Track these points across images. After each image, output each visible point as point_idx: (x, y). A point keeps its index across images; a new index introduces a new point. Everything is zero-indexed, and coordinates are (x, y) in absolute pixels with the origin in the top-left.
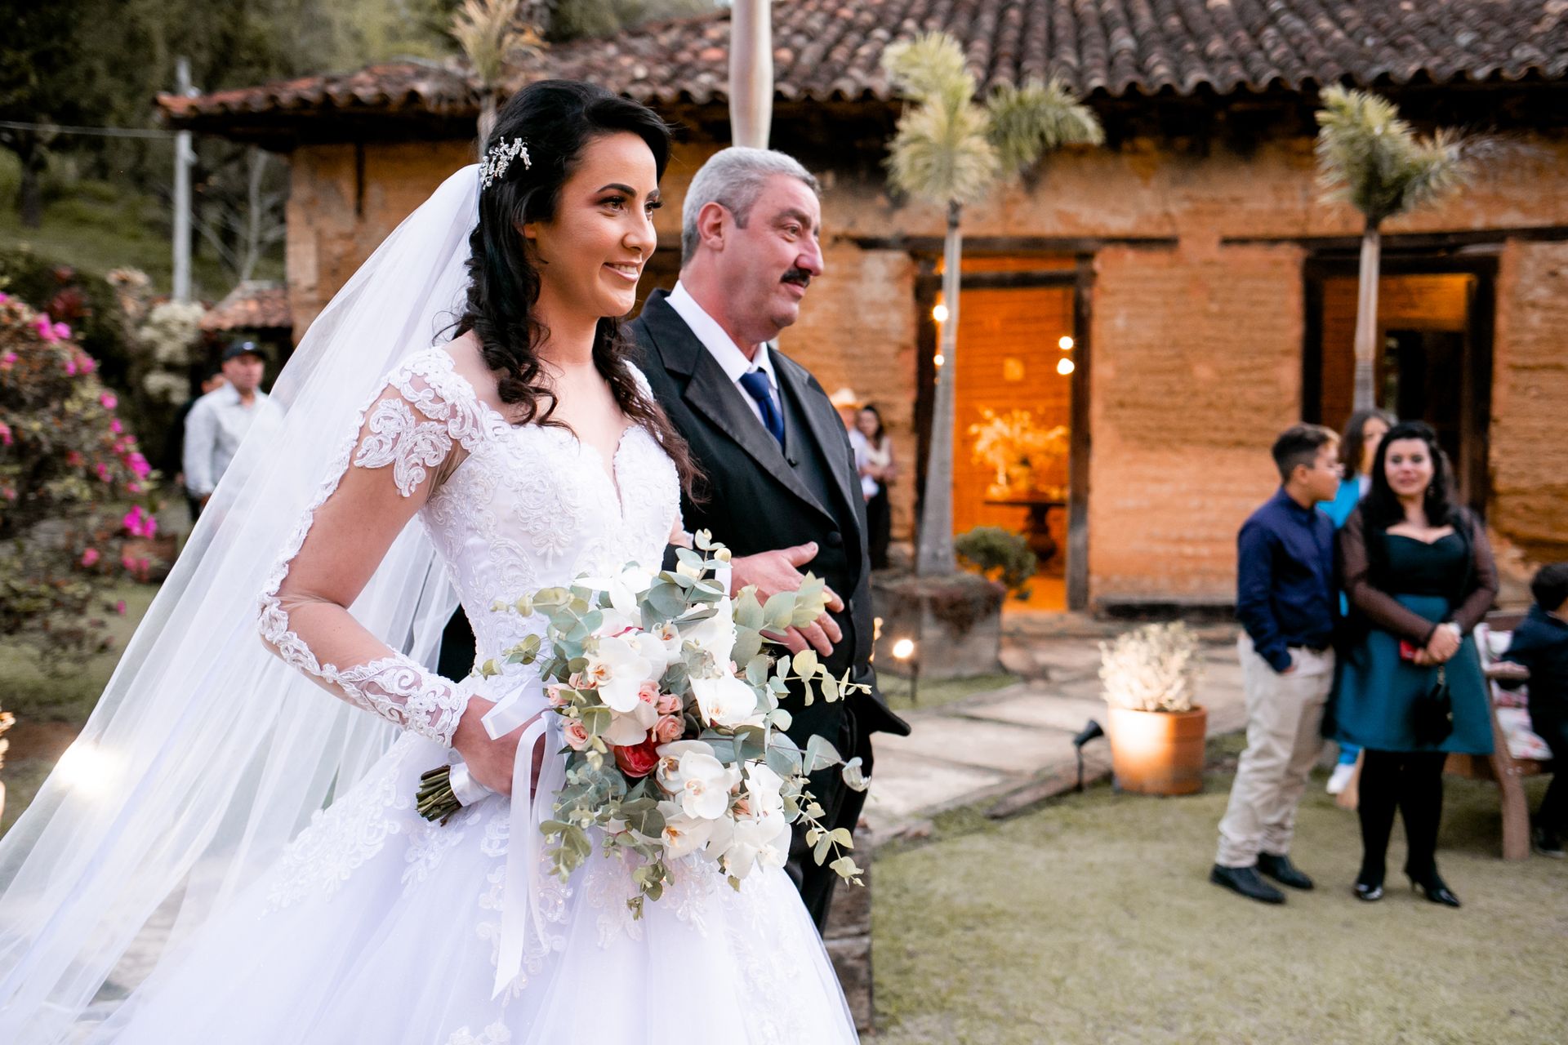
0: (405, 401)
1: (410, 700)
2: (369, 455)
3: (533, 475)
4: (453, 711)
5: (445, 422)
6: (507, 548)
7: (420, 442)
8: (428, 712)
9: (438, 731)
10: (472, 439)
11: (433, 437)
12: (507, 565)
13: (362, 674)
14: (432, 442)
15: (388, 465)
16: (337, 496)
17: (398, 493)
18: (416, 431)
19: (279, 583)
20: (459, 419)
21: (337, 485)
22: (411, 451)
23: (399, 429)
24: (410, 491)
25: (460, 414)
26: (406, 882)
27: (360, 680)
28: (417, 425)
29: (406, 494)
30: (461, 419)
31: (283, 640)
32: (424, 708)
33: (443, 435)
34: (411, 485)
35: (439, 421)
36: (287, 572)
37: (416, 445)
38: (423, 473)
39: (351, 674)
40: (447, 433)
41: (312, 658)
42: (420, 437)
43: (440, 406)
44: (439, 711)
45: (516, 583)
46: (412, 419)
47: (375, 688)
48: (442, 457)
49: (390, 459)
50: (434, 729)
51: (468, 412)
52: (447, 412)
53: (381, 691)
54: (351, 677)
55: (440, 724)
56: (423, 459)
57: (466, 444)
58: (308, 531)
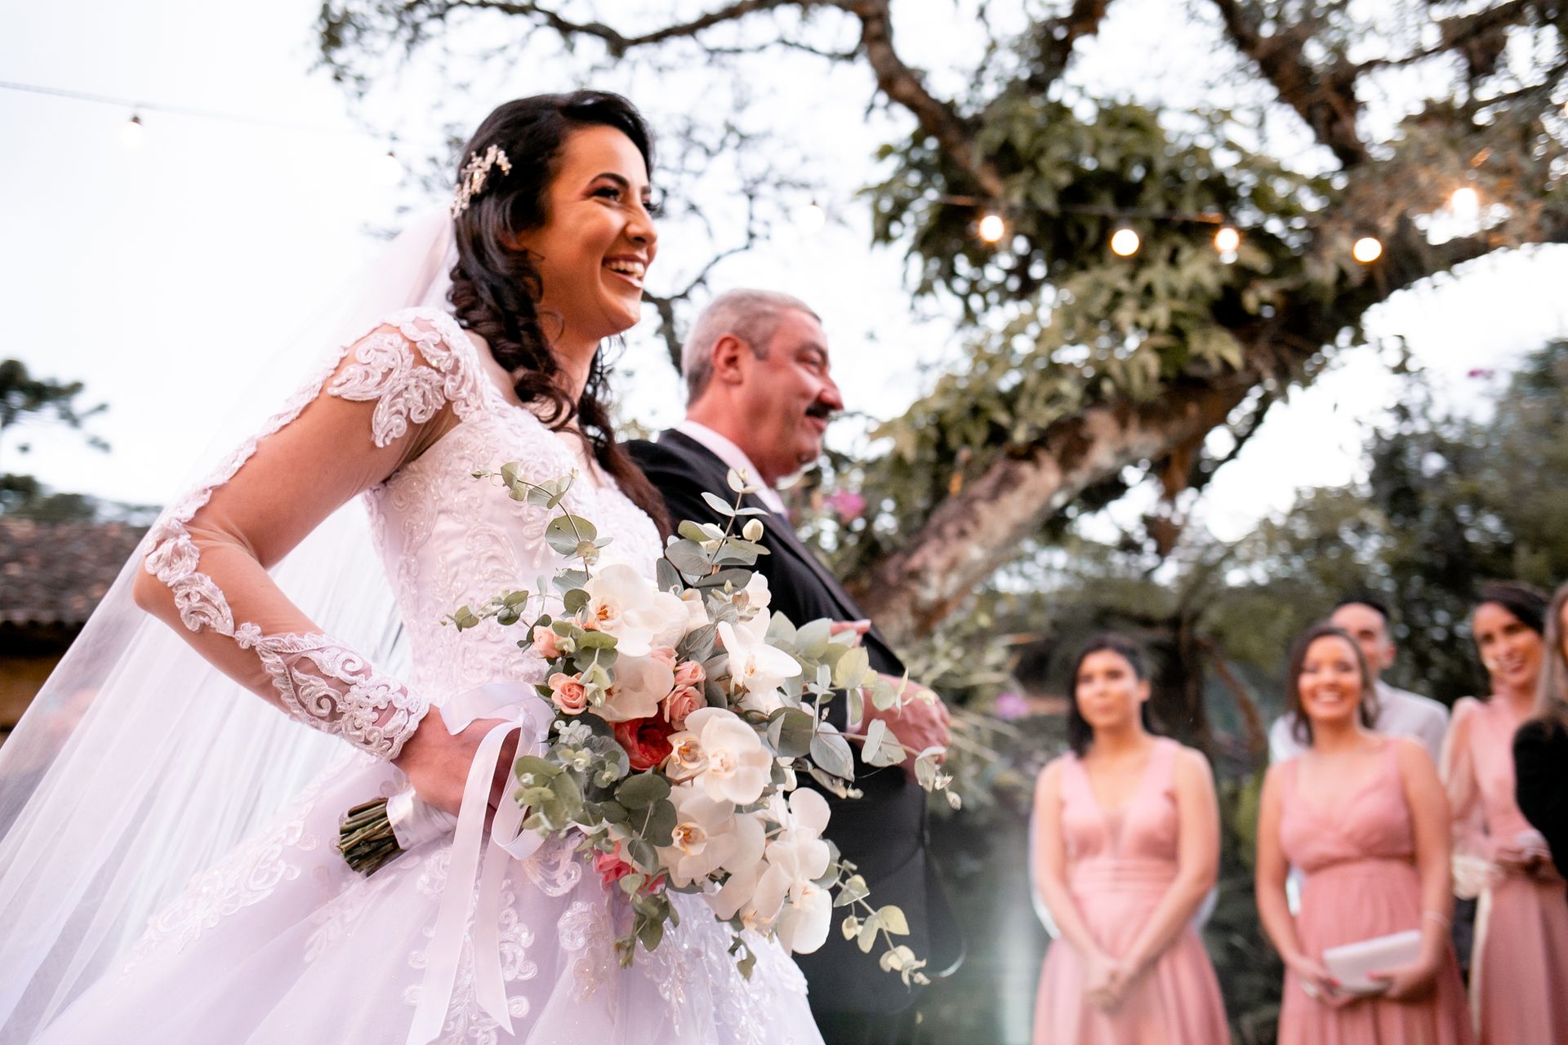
0: (405, 338)
1: (354, 689)
2: (348, 385)
3: (535, 454)
4: (409, 713)
5: (444, 375)
6: (490, 535)
7: (412, 388)
8: (375, 709)
9: (385, 733)
10: (467, 405)
11: (427, 387)
12: (486, 555)
13: (294, 644)
14: (424, 393)
15: (367, 402)
16: (295, 425)
17: (372, 439)
18: (411, 373)
19: (195, 509)
20: (458, 378)
21: (297, 414)
22: (399, 395)
23: (392, 364)
24: (384, 442)
25: (461, 372)
26: (311, 946)
27: (289, 651)
28: (414, 367)
29: (380, 444)
30: (460, 379)
31: (187, 582)
32: (373, 702)
33: (438, 389)
34: (386, 436)
35: (438, 370)
36: (207, 500)
37: (406, 389)
38: (404, 425)
39: (280, 641)
40: (442, 388)
41: (227, 612)
42: (413, 381)
43: (445, 354)
44: (392, 709)
45: (495, 579)
46: (410, 358)
47: (309, 666)
48: (430, 415)
49: (373, 395)
50: (382, 730)
51: (470, 373)
52: (449, 364)
53: (316, 670)
54: (279, 645)
55: (390, 726)
56: (410, 409)
57: (459, 409)
58: (247, 460)
